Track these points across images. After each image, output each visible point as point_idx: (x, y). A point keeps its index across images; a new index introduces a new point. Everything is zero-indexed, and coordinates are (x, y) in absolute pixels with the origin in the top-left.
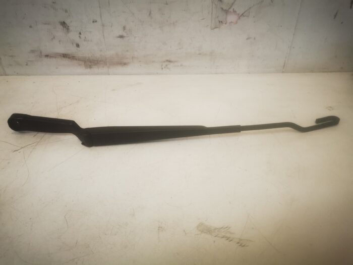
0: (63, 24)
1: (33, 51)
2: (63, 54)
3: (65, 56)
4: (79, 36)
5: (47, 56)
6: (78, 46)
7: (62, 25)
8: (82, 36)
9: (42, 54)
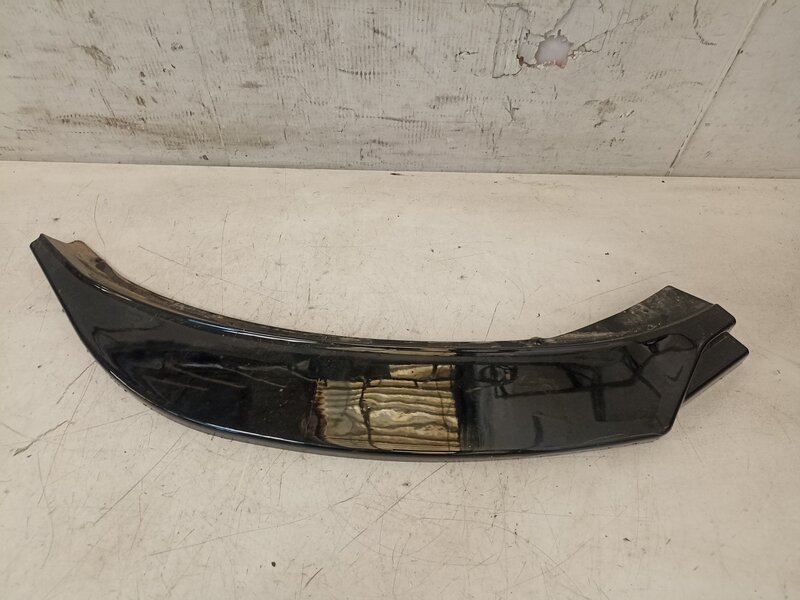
0: (93, 51)
1: (26, 110)
2: (106, 119)
3: (111, 122)
4: (142, 81)
5: (65, 121)
6: (141, 101)
7: (92, 55)
8: (147, 80)
9: (52, 117)
